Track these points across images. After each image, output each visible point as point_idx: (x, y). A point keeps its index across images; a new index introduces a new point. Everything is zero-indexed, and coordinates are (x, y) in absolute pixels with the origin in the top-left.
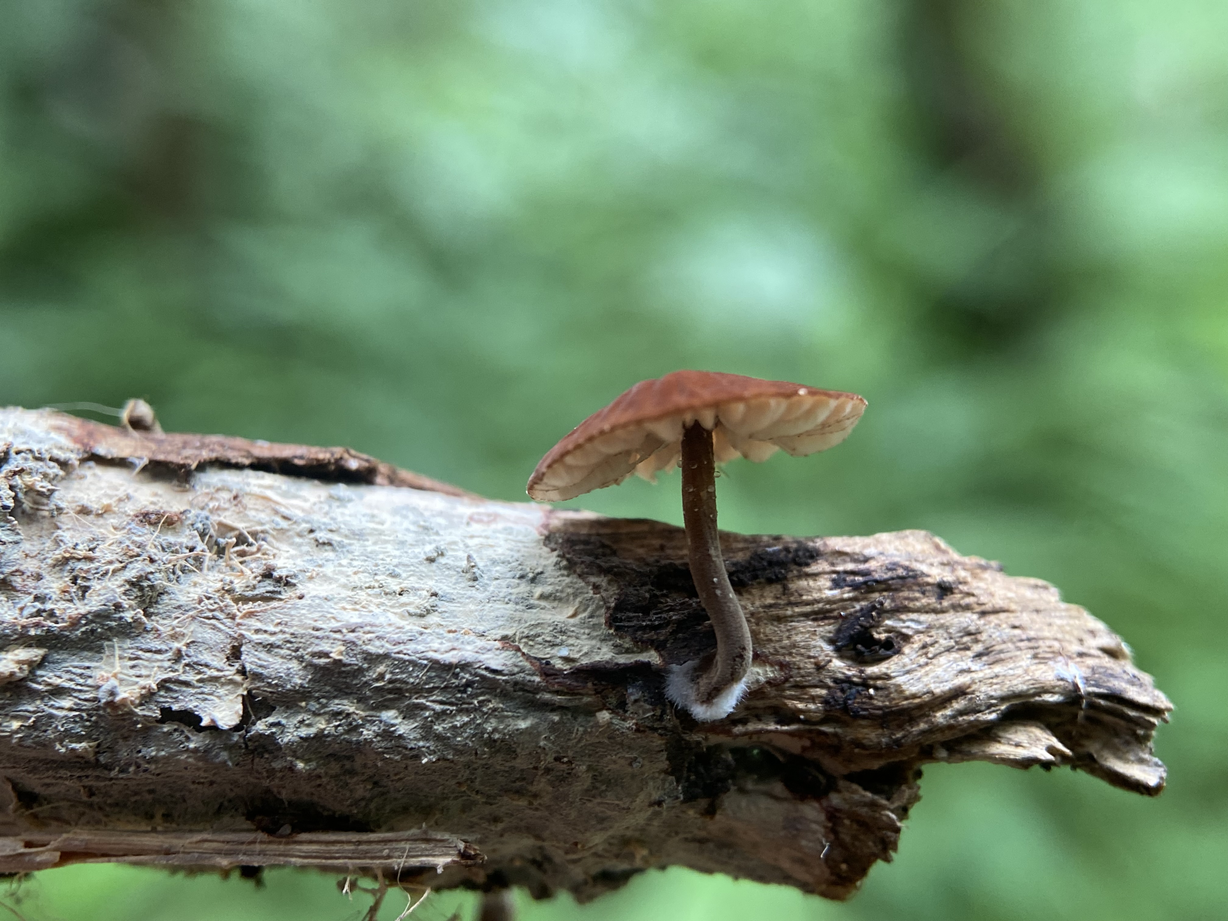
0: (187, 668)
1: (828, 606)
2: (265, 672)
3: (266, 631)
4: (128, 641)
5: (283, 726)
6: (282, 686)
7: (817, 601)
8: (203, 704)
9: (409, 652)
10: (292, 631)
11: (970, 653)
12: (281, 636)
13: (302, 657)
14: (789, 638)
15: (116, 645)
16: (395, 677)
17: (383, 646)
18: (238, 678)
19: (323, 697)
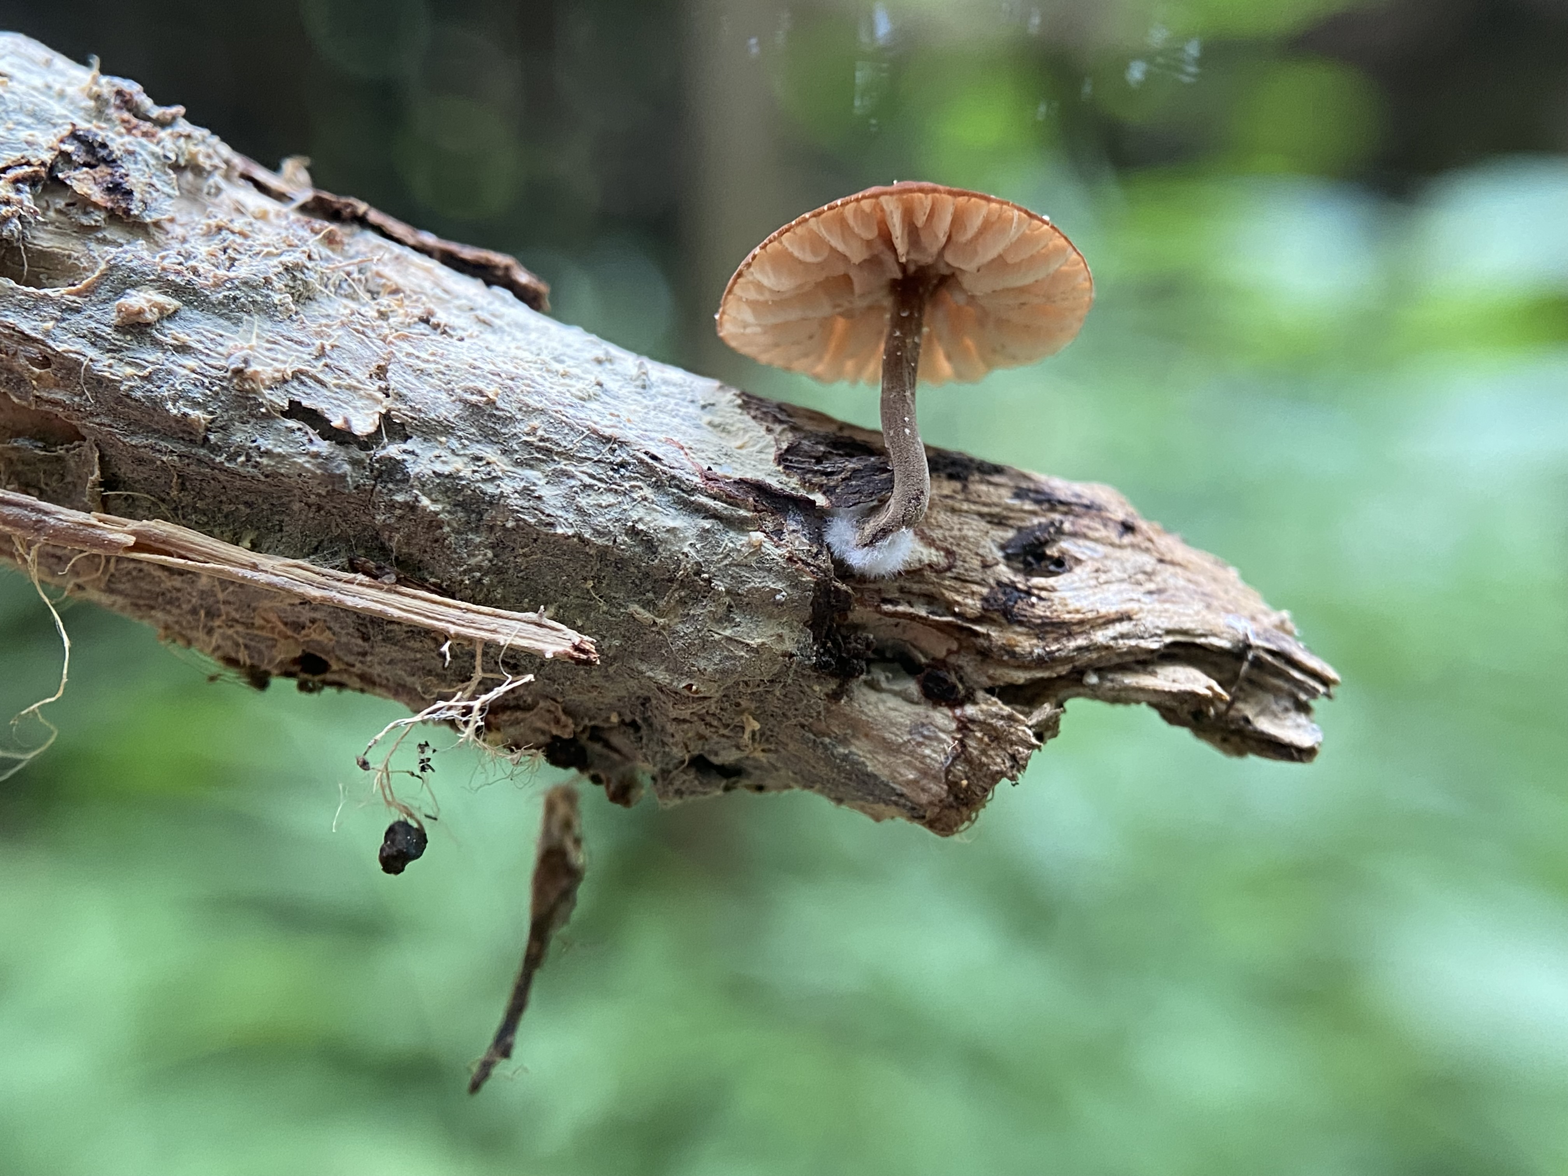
0: (327, 369)
1: (1005, 513)
2: (410, 395)
3: (418, 357)
4: (269, 323)
5: (417, 456)
6: (425, 413)
7: (996, 505)
8: (335, 410)
9: (568, 415)
10: (447, 363)
11: (1142, 589)
12: (433, 366)
13: (453, 390)
14: (960, 530)
15: (256, 323)
16: (546, 436)
17: (541, 401)
18: (381, 396)
19: (467, 438)
